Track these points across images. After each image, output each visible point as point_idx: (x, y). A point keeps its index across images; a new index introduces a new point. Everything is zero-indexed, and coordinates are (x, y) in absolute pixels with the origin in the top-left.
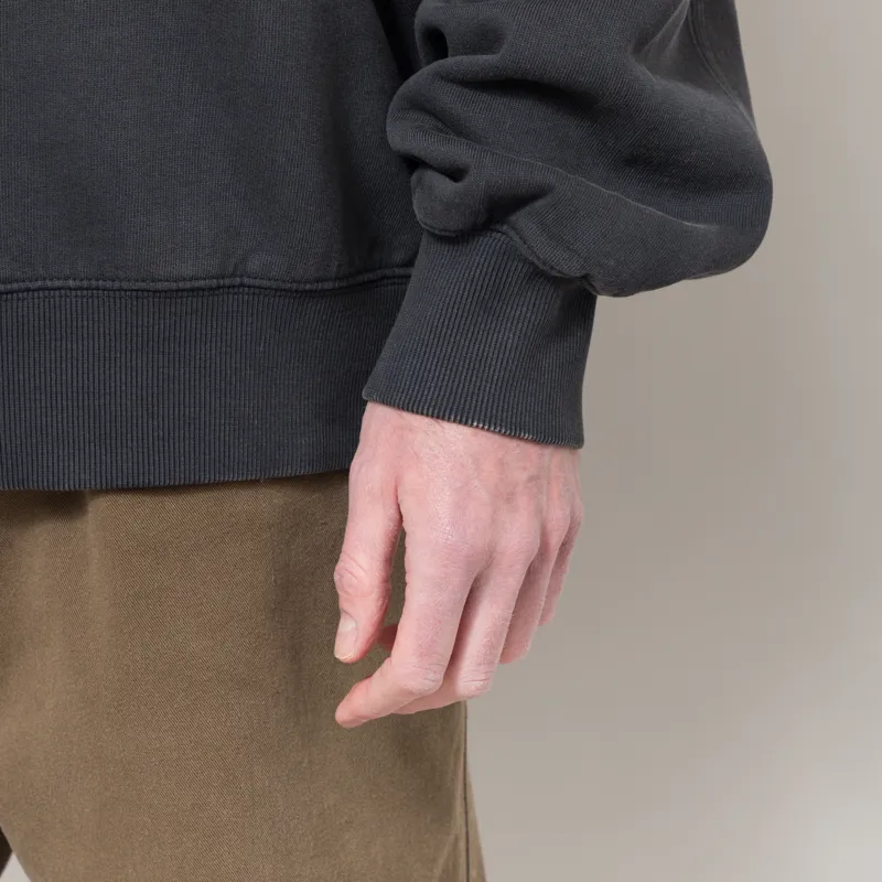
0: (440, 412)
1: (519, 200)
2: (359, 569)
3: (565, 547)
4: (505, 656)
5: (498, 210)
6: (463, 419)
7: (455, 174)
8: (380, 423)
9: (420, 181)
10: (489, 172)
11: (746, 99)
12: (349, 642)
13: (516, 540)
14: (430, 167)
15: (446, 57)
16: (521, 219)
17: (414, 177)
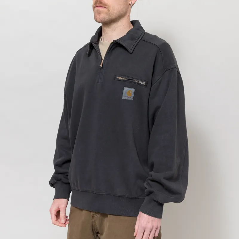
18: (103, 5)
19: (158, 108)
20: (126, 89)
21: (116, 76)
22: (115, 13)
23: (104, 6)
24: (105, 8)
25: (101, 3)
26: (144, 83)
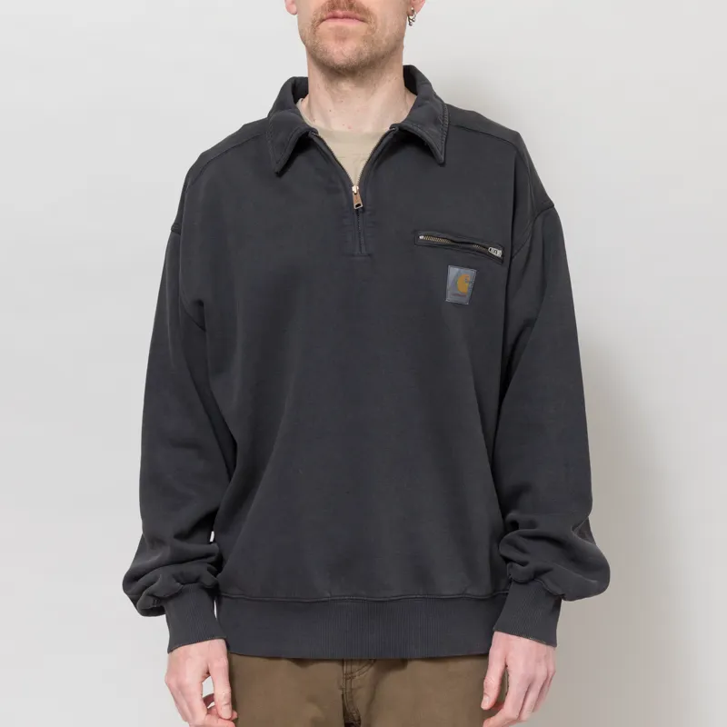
0: (520, 635)
1: (546, 571)
2: (492, 681)
3: (553, 676)
4: (533, 711)
5: (538, 574)
6: (527, 637)
7: (523, 564)
8: (499, 637)
9: (512, 566)
10: (535, 564)
11: (593, 541)
12: (487, 703)
13: (541, 674)
14: (515, 562)
15: (518, 529)
16: (544, 577)
17: (508, 565)
18: (359, 12)
19: (529, 324)
20: (453, 271)
21: (416, 233)
22: (386, 40)
23: (362, 15)
24: (363, 21)
25: (351, 7)
26: (499, 253)
